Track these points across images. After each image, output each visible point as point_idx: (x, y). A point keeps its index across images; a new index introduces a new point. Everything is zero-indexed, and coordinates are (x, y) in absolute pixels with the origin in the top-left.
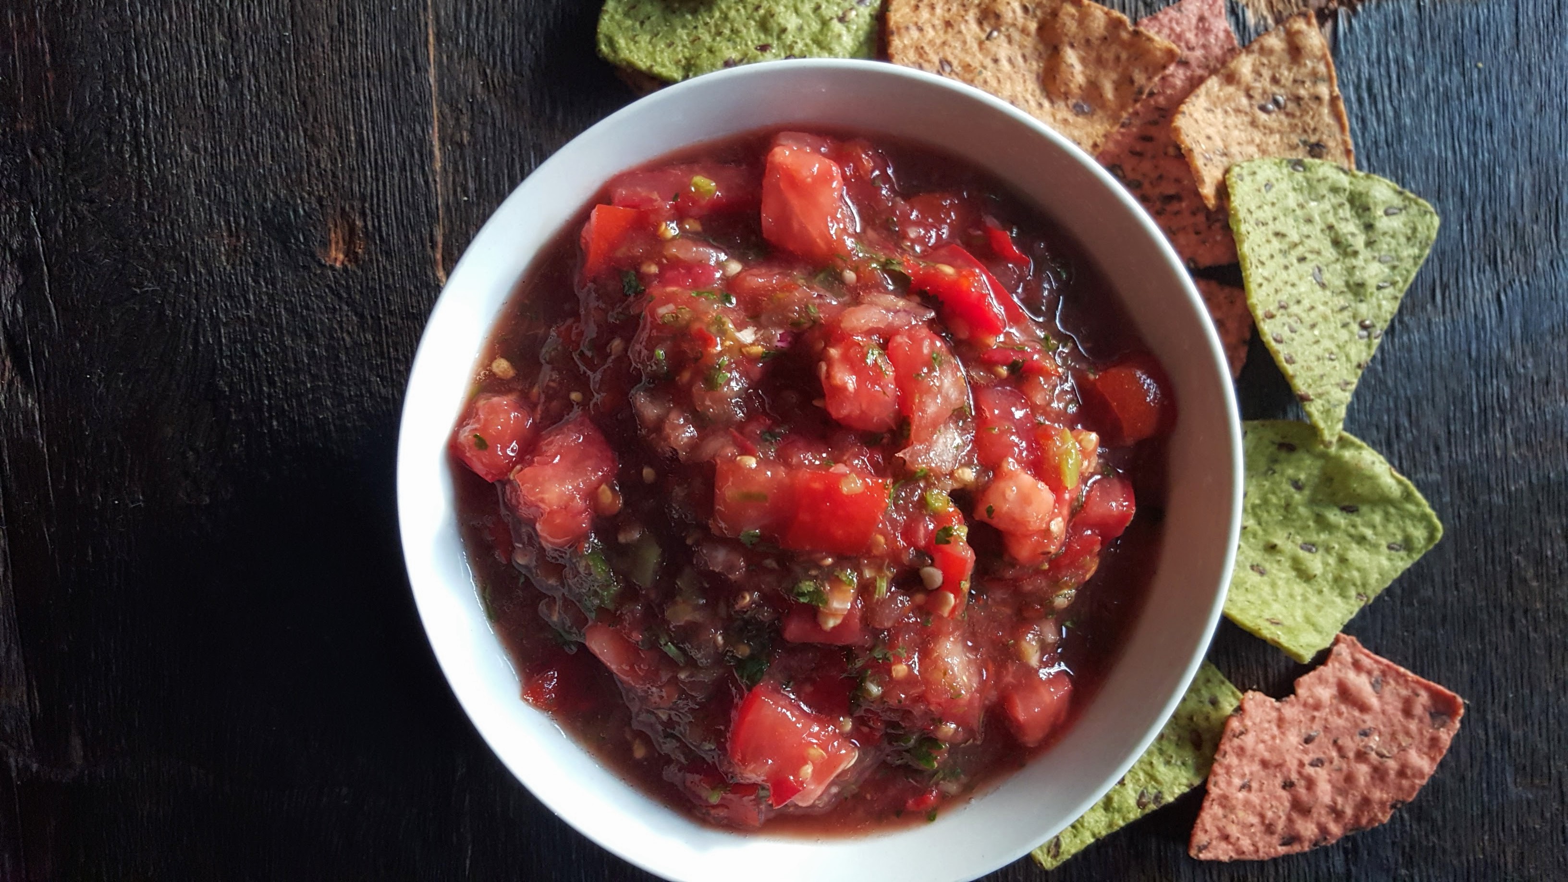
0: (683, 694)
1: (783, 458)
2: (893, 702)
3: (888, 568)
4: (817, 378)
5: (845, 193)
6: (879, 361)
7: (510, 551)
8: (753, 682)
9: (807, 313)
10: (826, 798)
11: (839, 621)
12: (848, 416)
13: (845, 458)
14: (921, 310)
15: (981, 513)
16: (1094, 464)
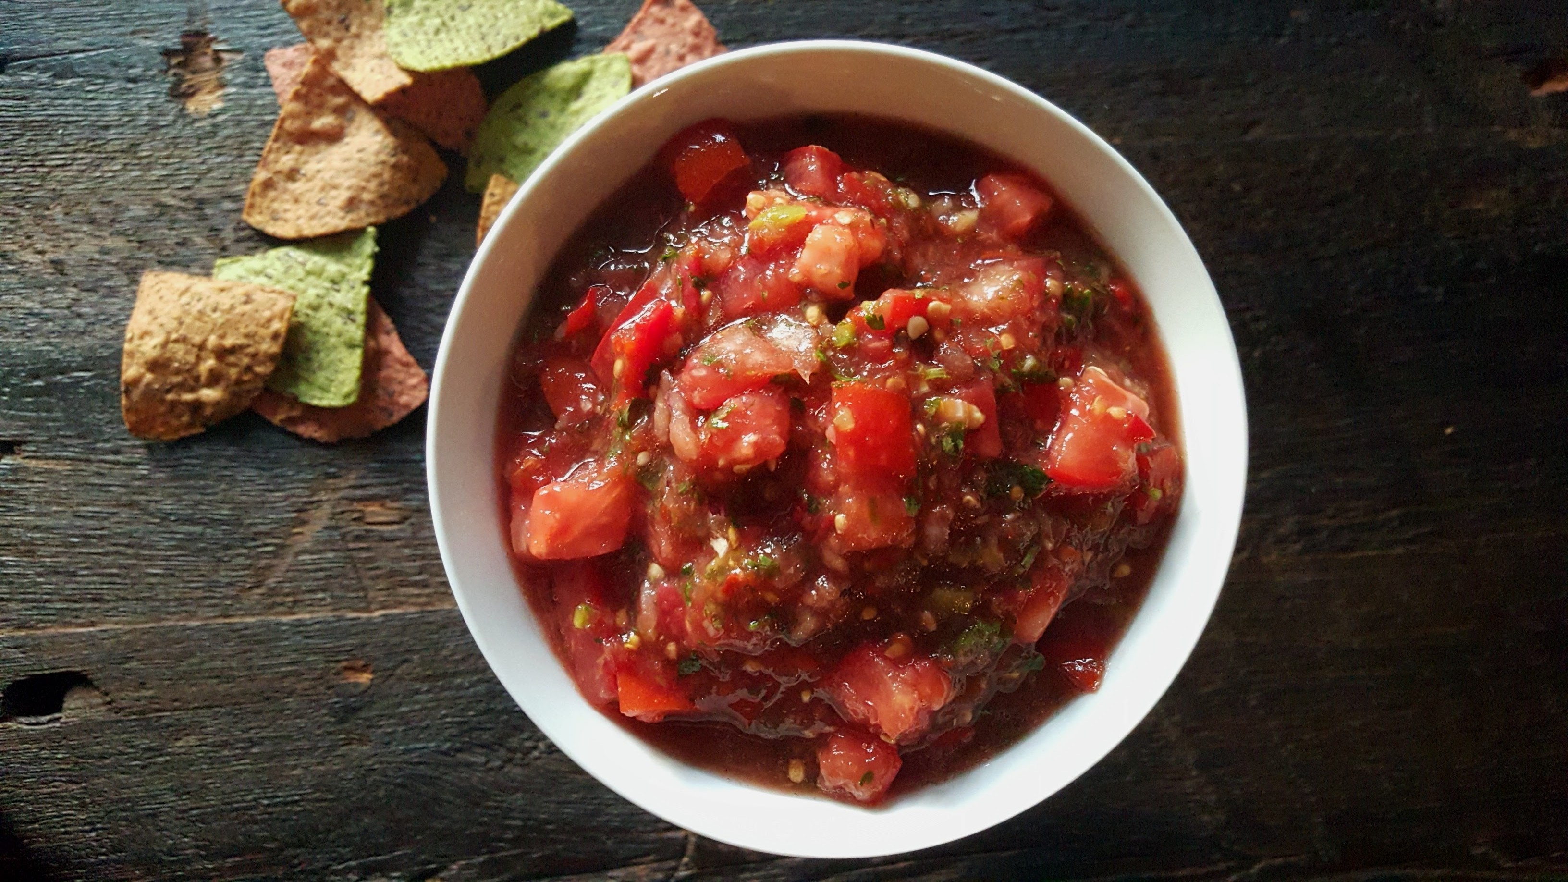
0: (1067, 540)
1: (831, 491)
2: (1038, 342)
3: (915, 370)
4: (749, 472)
5: (562, 479)
6: (723, 416)
7: (962, 730)
8: (1045, 478)
9: (687, 493)
10: (1137, 389)
11: (975, 408)
12: (781, 434)
13: (819, 431)
14: (664, 385)
15: (848, 293)
16: (778, 193)
